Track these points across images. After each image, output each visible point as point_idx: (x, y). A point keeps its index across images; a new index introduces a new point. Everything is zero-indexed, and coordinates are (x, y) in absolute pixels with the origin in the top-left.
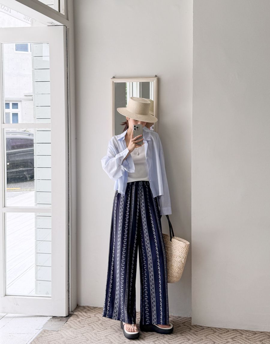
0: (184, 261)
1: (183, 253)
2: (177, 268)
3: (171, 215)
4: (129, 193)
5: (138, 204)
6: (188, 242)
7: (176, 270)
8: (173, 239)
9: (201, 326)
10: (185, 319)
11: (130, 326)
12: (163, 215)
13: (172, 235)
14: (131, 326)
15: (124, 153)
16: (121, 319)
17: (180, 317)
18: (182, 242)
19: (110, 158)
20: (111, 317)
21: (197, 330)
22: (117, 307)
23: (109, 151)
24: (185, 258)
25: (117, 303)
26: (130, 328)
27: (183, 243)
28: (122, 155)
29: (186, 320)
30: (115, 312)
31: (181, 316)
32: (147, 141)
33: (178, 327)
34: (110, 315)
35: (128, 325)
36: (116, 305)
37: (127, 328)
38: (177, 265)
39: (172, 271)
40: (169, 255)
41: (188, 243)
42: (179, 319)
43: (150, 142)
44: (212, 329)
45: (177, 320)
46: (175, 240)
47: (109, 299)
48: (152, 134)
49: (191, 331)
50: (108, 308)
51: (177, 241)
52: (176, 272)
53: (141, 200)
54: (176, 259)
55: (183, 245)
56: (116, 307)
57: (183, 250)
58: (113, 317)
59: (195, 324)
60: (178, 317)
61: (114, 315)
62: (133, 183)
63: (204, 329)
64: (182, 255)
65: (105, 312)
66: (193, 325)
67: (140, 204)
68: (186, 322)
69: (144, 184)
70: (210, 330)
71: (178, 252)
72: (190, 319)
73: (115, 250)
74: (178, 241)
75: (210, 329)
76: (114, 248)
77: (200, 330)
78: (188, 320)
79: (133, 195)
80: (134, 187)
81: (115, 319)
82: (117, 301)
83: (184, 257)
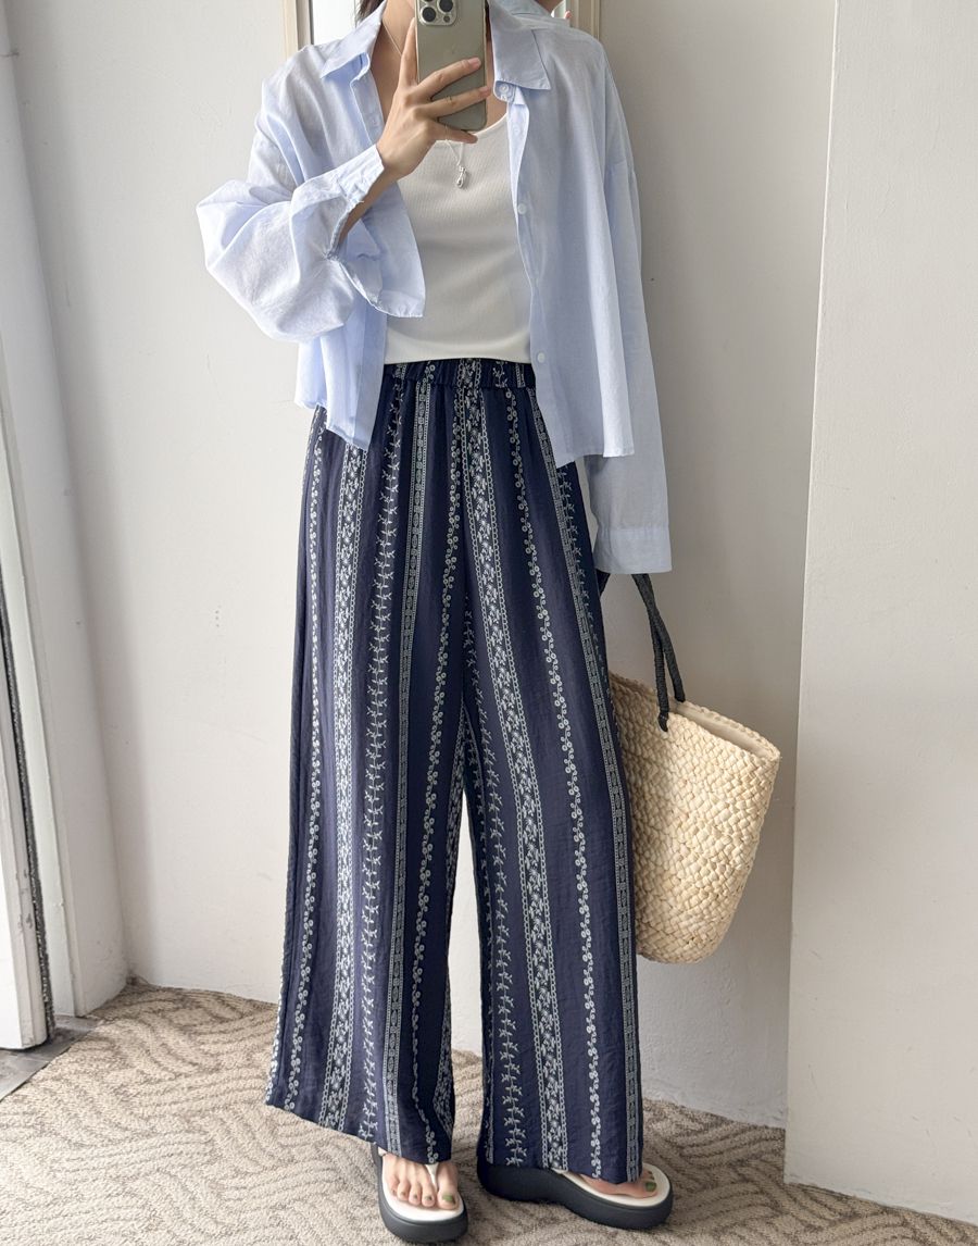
0: (743, 861)
1: (736, 810)
2: (700, 895)
3: (670, 572)
4: (394, 427)
5: (453, 499)
6: (770, 746)
7: (694, 901)
8: (680, 718)
9: (841, 1198)
10: (747, 1136)
11: (417, 1174)
12: (613, 571)
13: (672, 694)
14: (422, 1171)
15: (355, 176)
16: (365, 1128)
17: (719, 1121)
18: (730, 745)
19: (261, 198)
20: (309, 1113)
21: (818, 1223)
22: (344, 1061)
23: (261, 155)
24: (752, 842)
25: (341, 1039)
26: (413, 1182)
27: (738, 750)
28: (335, 191)
29: (754, 1149)
30: (331, 1089)
31: (729, 1117)
32: (522, 89)
33: (705, 1188)
34: (306, 1097)
35: (403, 1164)
36: (340, 1053)
37: (398, 1182)
38: (700, 878)
39: (665, 905)
40: (650, 806)
41: (772, 753)
42: (711, 1134)
43: (543, 101)
44: (905, 1224)
45: (701, 1138)
46: (688, 724)
47: (299, 1019)
48: (560, 43)
49: (776, 1222)
50: (296, 1062)
51: (702, 732)
52: (690, 912)
53: (472, 480)
54: (694, 840)
55: (740, 763)
56: (339, 1062)
57: (738, 789)
58: (323, 1111)
59: (805, 1181)
60: (707, 1121)
61: (327, 1101)
62: (416, 369)
63: (854, 1216)
64: (731, 821)
65: (282, 1081)
66: (792, 1185)
67: (462, 501)
68: (756, 1157)
69: (493, 377)
70: (894, 1226)
71: (703, 795)
72: (776, 1145)
73: (322, 757)
74: (708, 735)
75: (897, 1220)
76: (316, 744)
77: (833, 1224)
78: (764, 1146)
79: (422, 442)
80: (425, 399)
81: (330, 1126)
82: (340, 1031)
83: (741, 836)
